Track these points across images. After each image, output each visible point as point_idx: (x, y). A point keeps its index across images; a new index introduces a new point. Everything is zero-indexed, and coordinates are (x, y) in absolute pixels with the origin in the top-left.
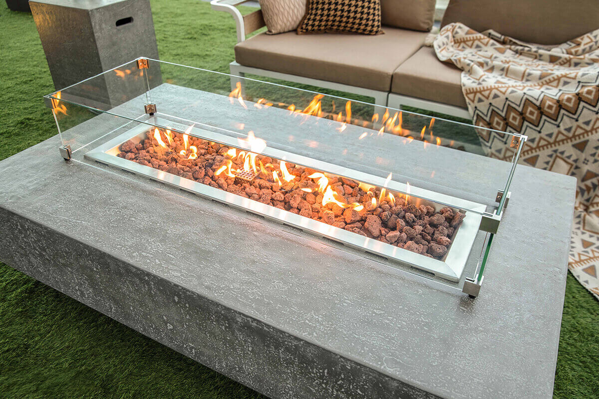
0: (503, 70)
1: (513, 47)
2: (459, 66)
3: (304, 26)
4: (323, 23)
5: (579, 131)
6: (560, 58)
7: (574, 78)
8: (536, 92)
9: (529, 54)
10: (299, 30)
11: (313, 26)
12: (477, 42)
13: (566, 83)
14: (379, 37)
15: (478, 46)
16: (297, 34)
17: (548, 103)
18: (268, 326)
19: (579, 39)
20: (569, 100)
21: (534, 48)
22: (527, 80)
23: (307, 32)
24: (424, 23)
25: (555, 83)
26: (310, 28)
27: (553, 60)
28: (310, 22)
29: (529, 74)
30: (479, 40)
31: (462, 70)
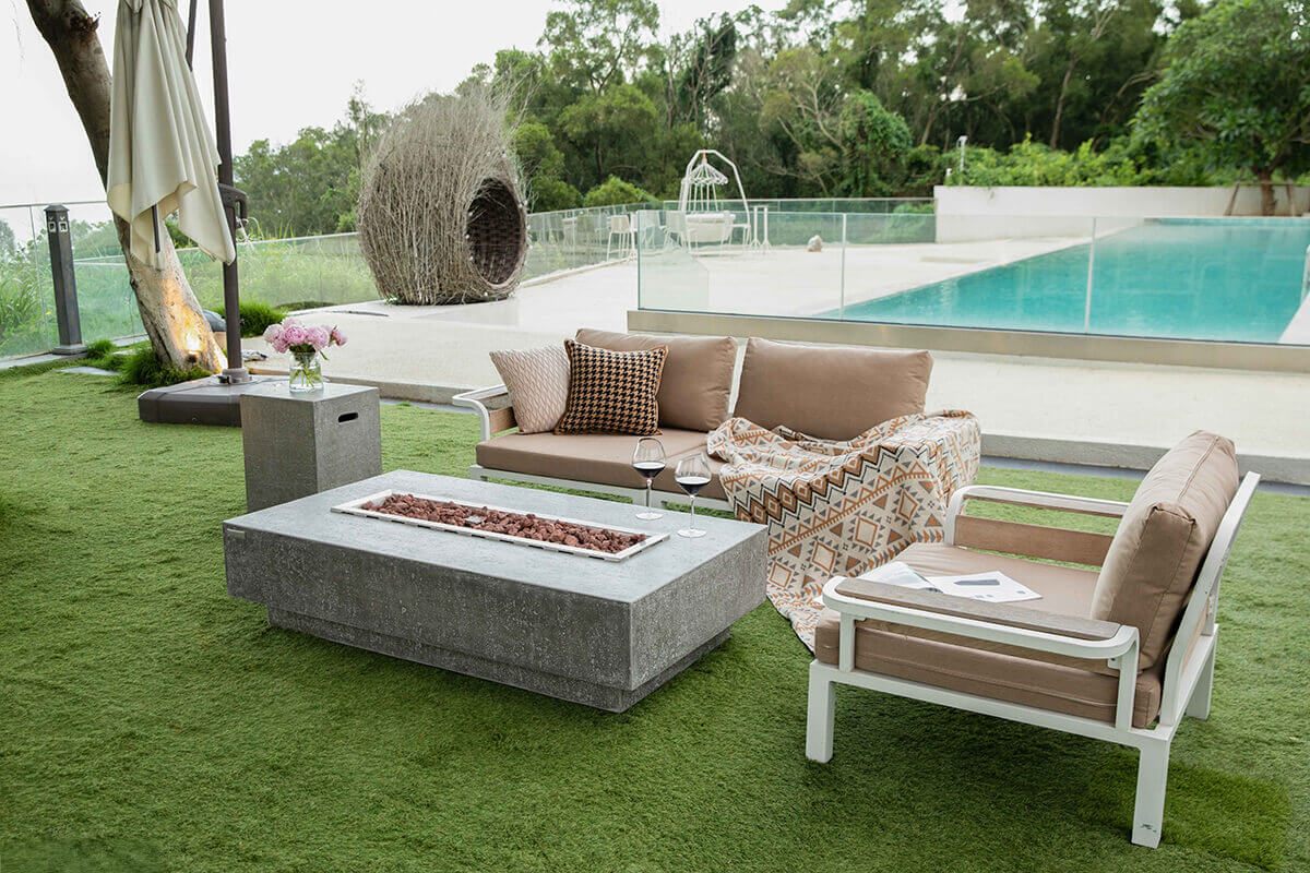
0: (768, 460)
2: (724, 458)
3: (562, 426)
4: (584, 422)
5: (833, 514)
8: (790, 477)
10: (557, 429)
11: (573, 424)
12: (760, 438)
16: (554, 434)
17: (800, 486)
18: (477, 575)
20: (818, 482)
21: (821, 443)
23: (567, 432)
24: (712, 422)
25: (812, 470)
26: (569, 427)
28: (570, 421)
29: (791, 462)
30: (764, 436)
31: (727, 462)
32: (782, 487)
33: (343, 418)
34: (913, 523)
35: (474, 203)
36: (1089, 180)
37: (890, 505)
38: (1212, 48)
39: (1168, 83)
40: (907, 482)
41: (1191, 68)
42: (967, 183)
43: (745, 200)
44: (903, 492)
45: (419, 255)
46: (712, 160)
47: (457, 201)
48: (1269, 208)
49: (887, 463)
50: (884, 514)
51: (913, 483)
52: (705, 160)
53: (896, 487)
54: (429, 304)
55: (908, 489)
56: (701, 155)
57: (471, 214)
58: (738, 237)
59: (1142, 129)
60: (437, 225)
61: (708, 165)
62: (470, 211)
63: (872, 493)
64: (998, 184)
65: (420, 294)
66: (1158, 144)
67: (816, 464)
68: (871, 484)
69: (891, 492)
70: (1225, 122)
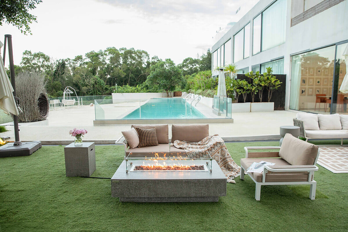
0: (191, 148)
1: (190, 144)
4: (144, 144)
9: (194, 144)
10: (139, 147)
11: (143, 145)
13: (205, 148)
14: (158, 146)
15: (183, 144)
16: (138, 147)
17: (203, 152)
19: (202, 140)
20: (207, 151)
21: (195, 143)
22: (197, 149)
23: (141, 147)
24: (167, 141)
27: (199, 145)
28: (142, 144)
30: (183, 143)
31: (183, 149)
32: (200, 153)
33: (91, 150)
34: (225, 155)
35: (39, 99)
36: (139, 92)
37: (220, 153)
38: (158, 70)
39: (151, 75)
40: (223, 148)
41: (155, 73)
42: (118, 92)
43: (77, 96)
44: (222, 150)
45: (26, 111)
46: (69, 88)
47: (35, 98)
48: (168, 96)
49: (219, 145)
50: (219, 155)
51: (224, 148)
52: (68, 89)
54: (29, 122)
55: (223, 149)
56: (67, 88)
57: (38, 101)
58: (76, 104)
59: (147, 82)
60: (30, 104)
61: (69, 90)
62: (38, 100)
63: (217, 151)
64: (123, 92)
65: (27, 120)
66: (148, 85)
67: (203, 147)
68: (216, 149)
69: (220, 150)
70: (161, 82)
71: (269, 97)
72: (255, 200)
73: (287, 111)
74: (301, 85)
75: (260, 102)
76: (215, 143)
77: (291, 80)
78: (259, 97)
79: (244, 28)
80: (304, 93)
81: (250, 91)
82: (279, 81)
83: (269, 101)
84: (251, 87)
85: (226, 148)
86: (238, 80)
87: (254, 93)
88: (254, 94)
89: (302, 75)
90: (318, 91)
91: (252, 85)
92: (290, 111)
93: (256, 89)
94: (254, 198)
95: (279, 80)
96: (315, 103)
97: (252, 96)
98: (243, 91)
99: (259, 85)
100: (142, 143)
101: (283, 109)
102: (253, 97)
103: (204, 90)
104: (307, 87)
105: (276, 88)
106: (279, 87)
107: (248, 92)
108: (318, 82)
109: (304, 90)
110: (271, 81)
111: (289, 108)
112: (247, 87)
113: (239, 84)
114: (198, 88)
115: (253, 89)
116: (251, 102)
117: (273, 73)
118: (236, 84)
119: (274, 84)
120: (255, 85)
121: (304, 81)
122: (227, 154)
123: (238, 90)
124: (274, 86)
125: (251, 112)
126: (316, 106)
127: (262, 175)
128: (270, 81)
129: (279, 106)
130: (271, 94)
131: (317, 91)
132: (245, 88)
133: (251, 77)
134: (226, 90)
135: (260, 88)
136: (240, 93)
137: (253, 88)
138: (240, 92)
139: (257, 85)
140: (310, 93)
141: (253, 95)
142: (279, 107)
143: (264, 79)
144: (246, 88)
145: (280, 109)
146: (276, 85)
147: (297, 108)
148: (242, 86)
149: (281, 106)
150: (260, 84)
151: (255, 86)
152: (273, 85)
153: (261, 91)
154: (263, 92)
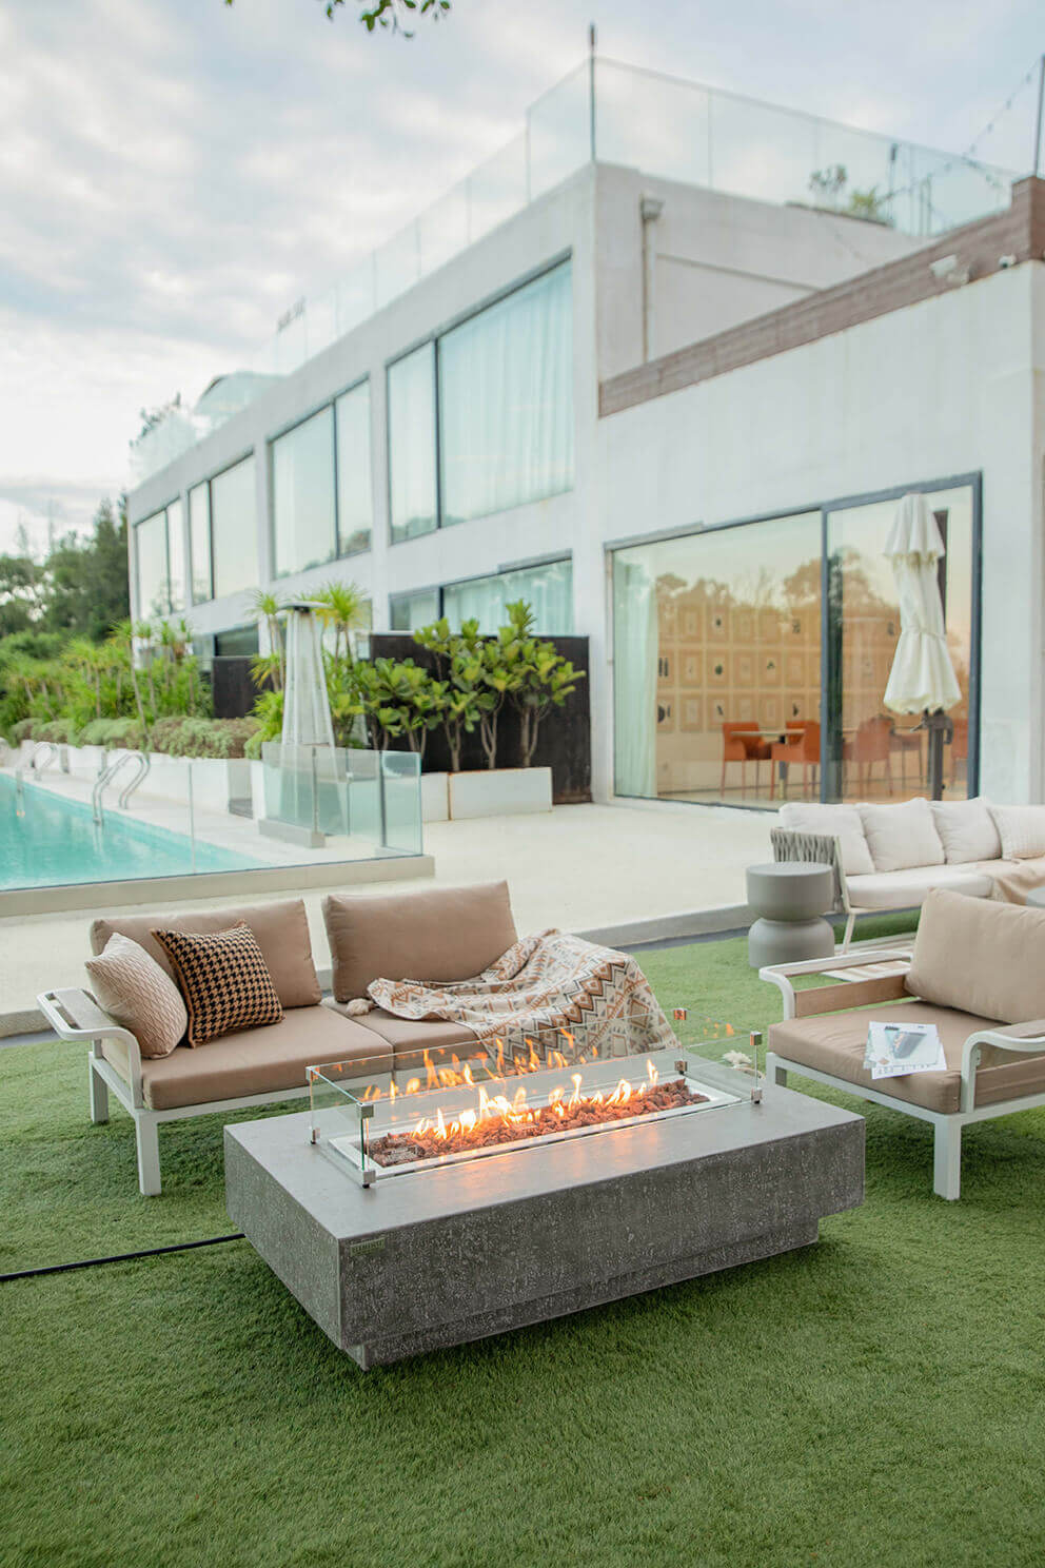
0: (485, 1007)
1: (445, 989)
2: (445, 1018)
3: (199, 1034)
4: (218, 1024)
5: (592, 1037)
6: (501, 986)
7: (558, 992)
9: (467, 991)
10: (190, 1041)
12: (410, 995)
13: (554, 1000)
14: (285, 1023)
15: (414, 999)
17: (558, 1019)
19: (497, 964)
22: (517, 1009)
23: (205, 1041)
27: (495, 989)
28: (208, 1026)
29: (515, 1003)
30: (412, 991)
31: (448, 1020)
32: (541, 1026)
34: (650, 1026)
37: (626, 1016)
40: (637, 990)
44: (634, 1000)
49: (619, 978)
50: (625, 1025)
51: (640, 990)
53: (626, 999)
63: (614, 1009)
68: (612, 1000)
69: (626, 1003)
71: (525, 742)
72: (940, 1199)
73: (607, 805)
74: (660, 686)
75: (485, 767)
76: (603, 970)
77: (614, 662)
78: (482, 747)
79: (333, 403)
80: (666, 719)
81: (440, 718)
82: (569, 665)
83: (527, 761)
84: (448, 698)
85: (647, 989)
86: (383, 664)
87: (458, 725)
88: (463, 728)
89: (662, 639)
90: (719, 708)
91: (448, 690)
92: (614, 806)
93: (472, 707)
94: (929, 1195)
95: (568, 660)
96: (721, 763)
97: (451, 742)
98: (410, 719)
99: (483, 687)
100: (209, 1017)
101: (584, 797)
102: (455, 745)
103: (150, 721)
104: (677, 691)
105: (558, 697)
106: (570, 694)
107: (432, 724)
108: (719, 671)
109: (665, 706)
110: (534, 664)
111: (612, 791)
112: (427, 698)
113: (388, 680)
114: (94, 709)
115: (458, 708)
116: (449, 769)
117: (539, 629)
118: (376, 684)
119: (544, 680)
120: (463, 687)
121: (664, 668)
122: (656, 1018)
123: (386, 715)
124: (547, 690)
125: (450, 818)
126: (744, 776)
127: (960, 1077)
128: (532, 668)
129: (568, 783)
130: (536, 726)
131: (716, 712)
132: (418, 701)
133: (442, 649)
134: (332, 713)
135: (488, 703)
136: (398, 728)
137: (457, 703)
138: (397, 723)
139: (471, 686)
140: (692, 719)
141: (453, 735)
142: (568, 791)
143: (503, 658)
144: (425, 703)
145: (572, 799)
146: (554, 687)
147: (651, 792)
148: (401, 692)
149: (573, 787)
150: (488, 680)
151: (466, 693)
152: (542, 685)
153: (490, 717)
154: (498, 718)
